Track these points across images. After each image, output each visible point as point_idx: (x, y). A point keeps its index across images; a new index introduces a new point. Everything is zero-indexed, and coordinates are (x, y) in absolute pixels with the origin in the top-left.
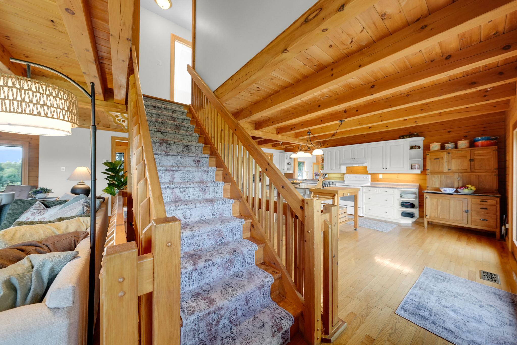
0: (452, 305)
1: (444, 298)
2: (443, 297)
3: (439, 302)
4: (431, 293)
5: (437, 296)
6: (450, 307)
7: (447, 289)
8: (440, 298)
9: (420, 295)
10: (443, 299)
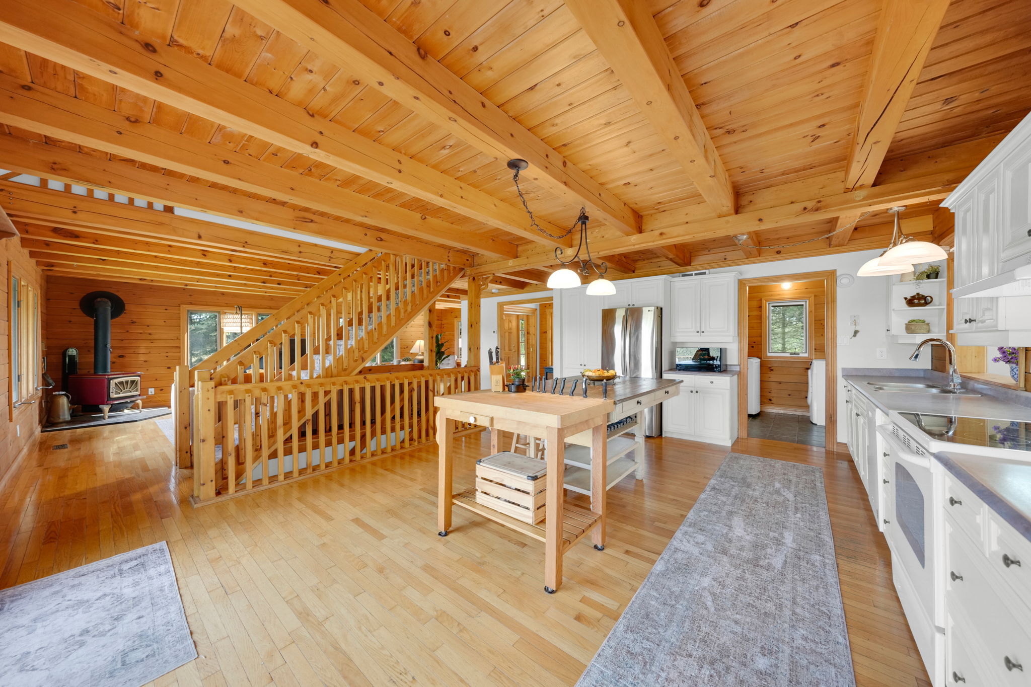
0: (91, 609)
1: (108, 610)
2: (112, 611)
3: (116, 596)
4: (137, 599)
5: (123, 602)
6: (93, 603)
7: (109, 634)
8: (117, 604)
9: (154, 580)
10: (110, 607)
